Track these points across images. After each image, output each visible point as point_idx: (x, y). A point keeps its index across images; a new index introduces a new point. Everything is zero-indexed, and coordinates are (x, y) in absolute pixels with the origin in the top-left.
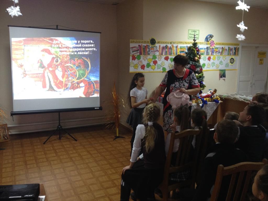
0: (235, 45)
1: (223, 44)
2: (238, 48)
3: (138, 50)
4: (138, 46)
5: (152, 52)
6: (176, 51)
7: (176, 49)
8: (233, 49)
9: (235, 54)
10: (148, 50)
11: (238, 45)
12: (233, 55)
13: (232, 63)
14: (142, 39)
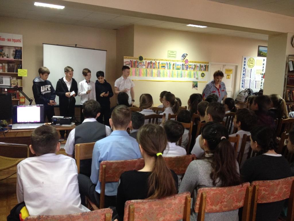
0: (205, 63)
1: (195, 62)
2: (208, 66)
3: (130, 64)
4: (130, 61)
5: (140, 65)
6: (159, 66)
8: (204, 66)
9: (205, 70)
10: (137, 64)
11: (208, 63)
12: (203, 70)
13: (203, 77)
14: (133, 56)
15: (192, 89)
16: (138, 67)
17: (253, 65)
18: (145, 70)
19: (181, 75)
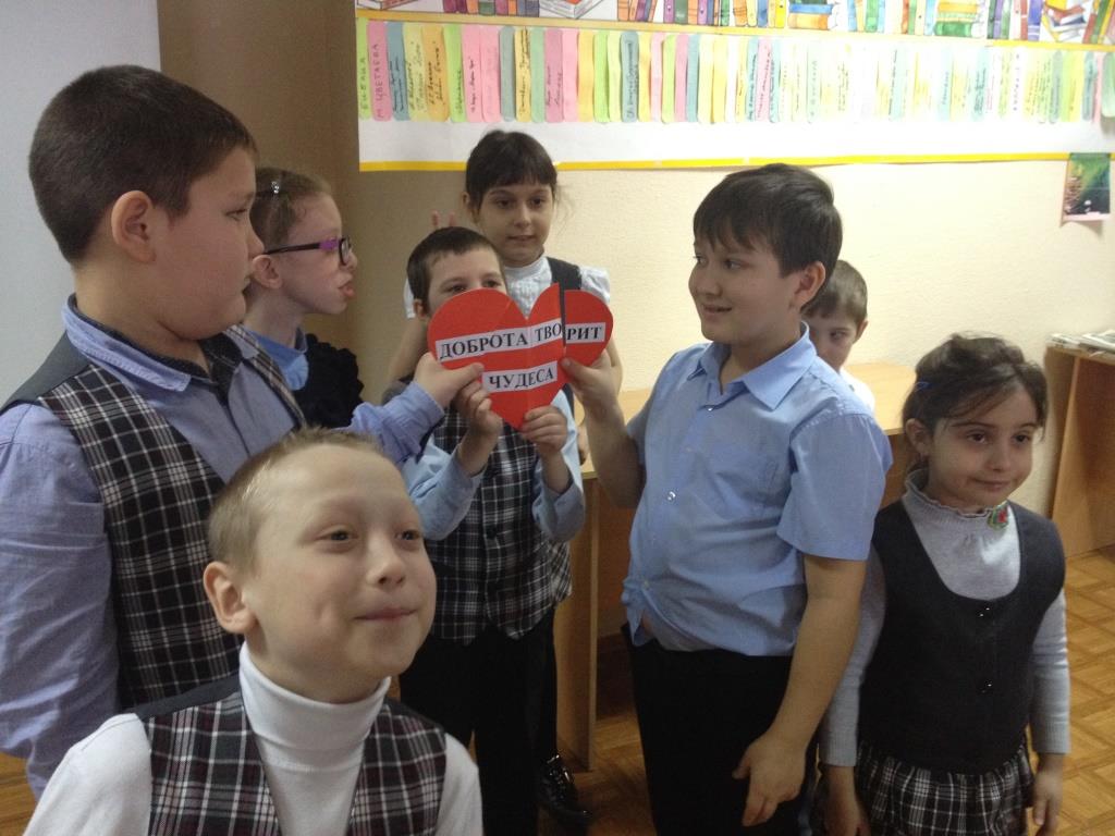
15: (1063, 223)
16: (532, 9)
18: (614, 40)
19: (980, 87)
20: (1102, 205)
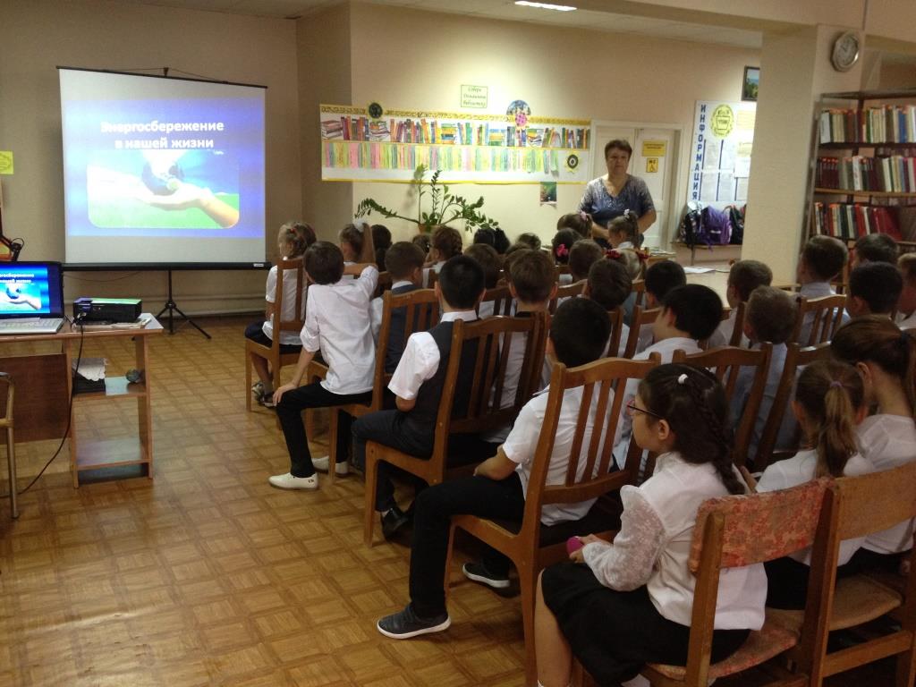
0: (580, 123)
1: (548, 121)
2: (588, 132)
4: (340, 120)
5: (373, 133)
6: (433, 134)
7: (433, 130)
8: (575, 133)
9: (580, 145)
10: (364, 130)
12: (575, 147)
13: (573, 167)
14: (350, 105)
15: (541, 205)
16: (367, 139)
17: (729, 128)
18: (390, 148)
19: (506, 161)
20: (554, 199)
